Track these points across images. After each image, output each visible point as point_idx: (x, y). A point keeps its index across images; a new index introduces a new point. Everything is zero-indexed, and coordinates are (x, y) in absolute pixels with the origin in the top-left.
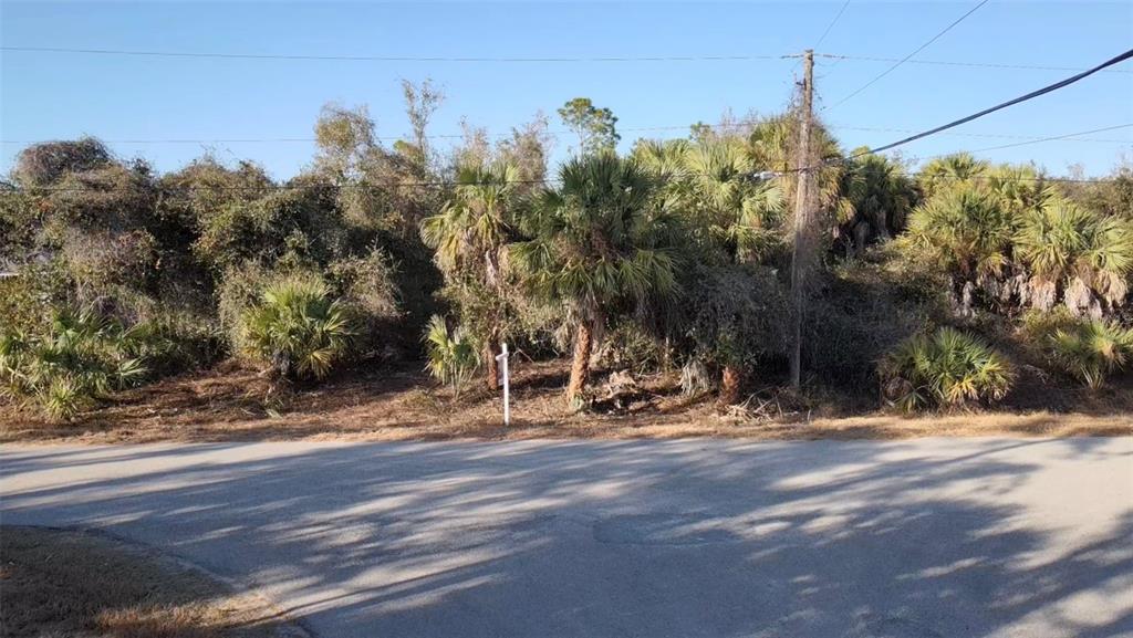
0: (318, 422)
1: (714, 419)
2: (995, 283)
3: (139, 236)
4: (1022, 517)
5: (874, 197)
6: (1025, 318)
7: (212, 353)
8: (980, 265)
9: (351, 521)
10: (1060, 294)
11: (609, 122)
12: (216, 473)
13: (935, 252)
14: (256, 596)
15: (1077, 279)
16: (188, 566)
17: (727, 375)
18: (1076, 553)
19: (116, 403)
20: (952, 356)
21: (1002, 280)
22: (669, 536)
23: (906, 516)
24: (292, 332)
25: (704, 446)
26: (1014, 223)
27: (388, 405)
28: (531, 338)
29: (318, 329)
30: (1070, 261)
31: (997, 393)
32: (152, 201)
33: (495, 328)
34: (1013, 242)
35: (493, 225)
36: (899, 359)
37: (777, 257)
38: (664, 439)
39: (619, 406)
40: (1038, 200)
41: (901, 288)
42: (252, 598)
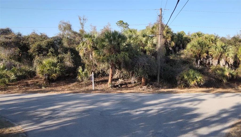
0: (52, 89)
1: (139, 89)
2: (205, 60)
3: (16, 49)
4: (197, 111)
5: (180, 41)
6: (211, 67)
7: (33, 74)
8: (201, 56)
9: (48, 111)
10: (219, 62)
11: (127, 26)
12: (24, 100)
13: (192, 53)
14: (19, 127)
15: (223, 59)
16: (7, 120)
17: (143, 79)
18: (206, 118)
19: (10, 85)
20: (192, 76)
21: (206, 59)
22: (117, 114)
23: (171, 110)
24: (48, 70)
25: (134, 95)
26: (209, 47)
27: (69, 86)
28: (100, 71)
29: (54, 69)
30: (221, 55)
31: (202, 84)
32: (20, 41)
33: (92, 69)
34: (209, 51)
35: (90, 46)
36: (181, 76)
37: (155, 54)
38: (126, 93)
39: (120, 86)
40: (215, 42)
41: (184, 61)
42: (18, 127)
